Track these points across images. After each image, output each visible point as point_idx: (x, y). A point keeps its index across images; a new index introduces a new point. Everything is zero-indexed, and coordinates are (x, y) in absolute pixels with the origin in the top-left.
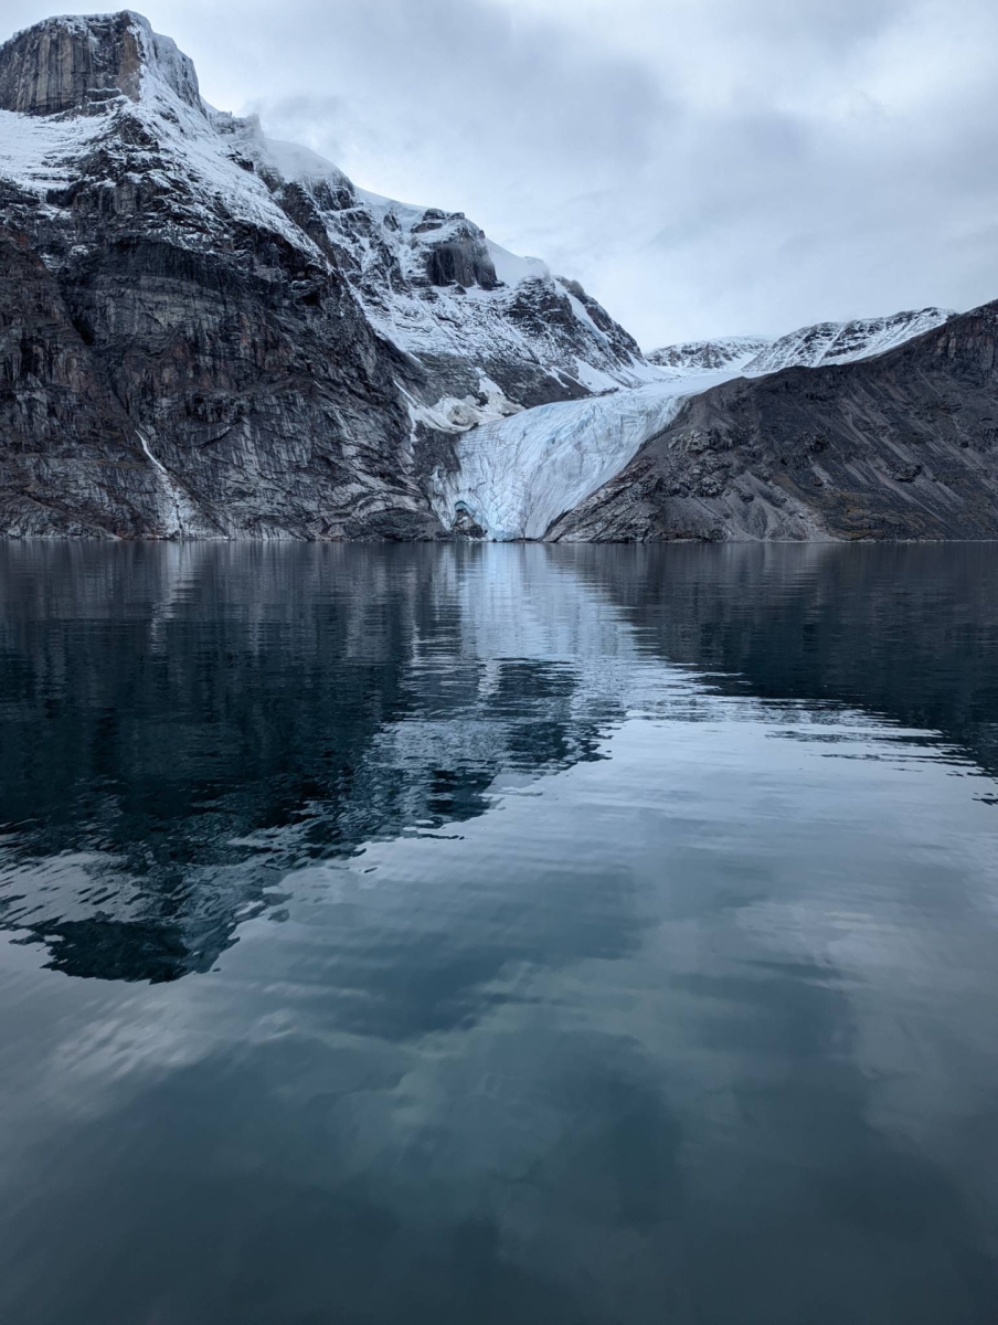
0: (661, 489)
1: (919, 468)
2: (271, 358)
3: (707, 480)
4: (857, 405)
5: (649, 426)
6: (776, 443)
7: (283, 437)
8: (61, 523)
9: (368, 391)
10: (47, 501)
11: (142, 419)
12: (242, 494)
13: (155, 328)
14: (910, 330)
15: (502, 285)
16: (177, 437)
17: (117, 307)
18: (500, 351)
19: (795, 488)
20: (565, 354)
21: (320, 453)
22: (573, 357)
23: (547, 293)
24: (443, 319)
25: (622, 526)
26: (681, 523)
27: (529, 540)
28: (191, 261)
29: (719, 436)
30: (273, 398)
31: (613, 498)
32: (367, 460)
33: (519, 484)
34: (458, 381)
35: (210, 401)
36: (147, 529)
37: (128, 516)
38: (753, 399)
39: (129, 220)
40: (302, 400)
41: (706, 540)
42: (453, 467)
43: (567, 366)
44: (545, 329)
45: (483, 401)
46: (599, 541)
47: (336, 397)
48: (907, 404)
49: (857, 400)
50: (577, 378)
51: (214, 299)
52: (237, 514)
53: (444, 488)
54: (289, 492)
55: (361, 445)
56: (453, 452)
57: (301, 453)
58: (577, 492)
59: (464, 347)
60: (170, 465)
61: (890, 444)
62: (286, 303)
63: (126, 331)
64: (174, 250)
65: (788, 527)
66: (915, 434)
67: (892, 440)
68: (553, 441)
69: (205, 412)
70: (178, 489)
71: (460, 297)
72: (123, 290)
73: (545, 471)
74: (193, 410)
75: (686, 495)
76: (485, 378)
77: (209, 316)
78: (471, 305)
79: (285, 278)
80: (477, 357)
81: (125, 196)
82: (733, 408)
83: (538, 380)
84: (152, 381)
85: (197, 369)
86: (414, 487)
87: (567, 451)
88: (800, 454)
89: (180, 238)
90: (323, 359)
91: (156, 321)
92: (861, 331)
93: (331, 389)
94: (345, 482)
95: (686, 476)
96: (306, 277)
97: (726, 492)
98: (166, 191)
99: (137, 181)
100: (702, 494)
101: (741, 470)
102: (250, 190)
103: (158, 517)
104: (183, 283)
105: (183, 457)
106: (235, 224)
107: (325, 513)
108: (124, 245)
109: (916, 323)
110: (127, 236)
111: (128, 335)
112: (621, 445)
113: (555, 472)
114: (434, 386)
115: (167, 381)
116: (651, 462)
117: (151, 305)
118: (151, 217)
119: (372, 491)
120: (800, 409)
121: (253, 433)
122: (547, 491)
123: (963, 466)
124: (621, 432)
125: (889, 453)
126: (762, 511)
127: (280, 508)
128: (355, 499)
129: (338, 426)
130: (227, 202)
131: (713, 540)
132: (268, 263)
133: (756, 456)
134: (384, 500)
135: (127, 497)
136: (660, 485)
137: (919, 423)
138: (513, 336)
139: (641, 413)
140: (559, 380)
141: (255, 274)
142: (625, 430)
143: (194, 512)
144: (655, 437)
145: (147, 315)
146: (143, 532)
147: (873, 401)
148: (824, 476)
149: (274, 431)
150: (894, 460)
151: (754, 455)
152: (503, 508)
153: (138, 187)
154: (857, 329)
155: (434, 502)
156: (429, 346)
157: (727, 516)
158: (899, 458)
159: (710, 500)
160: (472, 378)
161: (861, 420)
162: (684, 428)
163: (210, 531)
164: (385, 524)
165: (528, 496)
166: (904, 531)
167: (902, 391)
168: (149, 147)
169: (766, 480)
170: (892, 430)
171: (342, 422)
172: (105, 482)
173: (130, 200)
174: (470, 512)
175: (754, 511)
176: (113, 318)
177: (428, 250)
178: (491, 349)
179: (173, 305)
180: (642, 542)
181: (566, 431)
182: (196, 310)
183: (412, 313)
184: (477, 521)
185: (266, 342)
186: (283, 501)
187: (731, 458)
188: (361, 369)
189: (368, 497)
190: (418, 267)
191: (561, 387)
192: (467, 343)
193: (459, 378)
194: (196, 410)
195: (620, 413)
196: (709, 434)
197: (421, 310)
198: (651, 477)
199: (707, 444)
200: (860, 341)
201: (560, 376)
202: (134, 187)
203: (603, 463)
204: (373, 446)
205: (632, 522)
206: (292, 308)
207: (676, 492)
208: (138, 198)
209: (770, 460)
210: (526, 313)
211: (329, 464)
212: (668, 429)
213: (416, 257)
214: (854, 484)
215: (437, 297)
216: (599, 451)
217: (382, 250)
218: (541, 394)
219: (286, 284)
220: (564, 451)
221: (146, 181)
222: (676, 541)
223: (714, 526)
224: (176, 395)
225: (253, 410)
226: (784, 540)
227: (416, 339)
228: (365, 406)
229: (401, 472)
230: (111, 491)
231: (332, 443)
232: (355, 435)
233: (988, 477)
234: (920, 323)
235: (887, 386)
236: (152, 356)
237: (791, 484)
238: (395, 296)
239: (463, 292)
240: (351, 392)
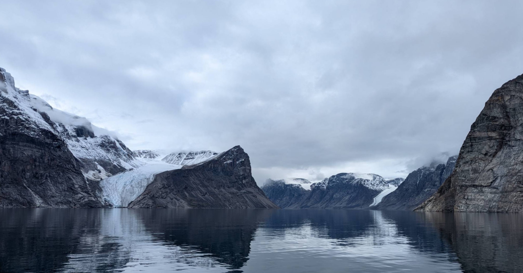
0: (154, 197)
1: (206, 193)
2: (53, 163)
3: (163, 195)
4: (193, 179)
5: (148, 182)
6: (177, 187)
7: (59, 183)
8: (11, 204)
9: (76, 171)
10: (6, 199)
11: (22, 178)
12: (53, 197)
13: (24, 155)
14: (205, 156)
15: (96, 137)
16: (32, 182)
17: (13, 150)
18: (101, 158)
19: (182, 197)
20: (117, 158)
21: (70, 187)
22: (119, 158)
23: (109, 140)
24: (83, 147)
25: (146, 205)
26: (159, 204)
27: (124, 207)
28: (33, 140)
29: (165, 185)
30: (54, 173)
31: (143, 198)
32: (81, 189)
33: (119, 195)
34: (92, 166)
35: (39, 174)
36: (32, 205)
37: (27, 202)
38: (171, 177)
39: (14, 128)
40: (62, 173)
41: (164, 208)
42: (101, 190)
43: (118, 161)
44: (110, 150)
45: (100, 172)
46: (142, 208)
47: (69, 172)
48: (204, 178)
49: (193, 177)
50: (121, 165)
51: (39, 149)
52: (53, 201)
53: (100, 195)
54: (64, 196)
55: (79, 185)
56: (99, 186)
57: (65, 186)
58: (134, 197)
59: (90, 156)
60: (33, 189)
61: (200, 188)
62: (52, 148)
63: (16, 156)
64: (29, 137)
65: (181, 205)
66: (205, 185)
67: (201, 187)
68: (125, 185)
69: (38, 176)
70: (37, 195)
71: (86, 141)
72: (15, 146)
73: (125, 192)
74: (35, 176)
75: (159, 198)
76: (98, 165)
77: (38, 153)
78: (90, 143)
79: (52, 142)
80: (95, 159)
81: (12, 122)
82: (167, 178)
83: (112, 166)
84: (25, 169)
85: (35, 166)
86: (93, 195)
87: (129, 187)
88: (182, 189)
89: (29, 133)
90: (65, 163)
91: (24, 154)
92: (193, 154)
93: (68, 171)
94: (77, 194)
95: (159, 194)
96: (57, 141)
97: (167, 197)
98: (24, 121)
99: (16, 118)
100: (162, 198)
101: (170, 193)
102: (38, 117)
103: (34, 202)
104: (31, 145)
105: (35, 188)
106: (40, 129)
107: (74, 201)
108: (14, 134)
109: (206, 154)
110: (15, 132)
111: (17, 157)
112: (142, 186)
113: (127, 192)
114: (87, 168)
115: (28, 169)
116: (151, 191)
117: (23, 150)
118: (21, 128)
119: (84, 196)
120: (181, 179)
121: (51, 182)
122: (126, 196)
123: (215, 193)
124: (141, 183)
125: (200, 190)
126: (175, 202)
127: (63, 200)
128: (80, 198)
129: (72, 180)
130: (37, 123)
131: (166, 207)
132: (48, 138)
133: (173, 190)
134: (88, 198)
135: (25, 197)
136: (153, 196)
137: (206, 183)
138: (102, 153)
139: (145, 178)
140: (117, 166)
141: (45, 141)
142: (142, 182)
143: (42, 201)
144: (150, 185)
145: (22, 152)
146: (31, 206)
147: (196, 178)
148: (187, 194)
149: (56, 181)
151: (172, 189)
152: (117, 200)
153: (16, 120)
154: (192, 153)
155: (99, 199)
156: (81, 156)
157: (168, 203)
158: (202, 191)
159: (164, 199)
160: (95, 165)
161: (194, 182)
162: (156, 183)
163: (48, 205)
164: (89, 204)
165: (122, 198)
166: (203, 206)
167: (203, 176)
168: (17, 109)
169: (175, 195)
170: (200, 184)
171: (73, 179)
172: (19, 194)
173: (14, 123)
174: (107, 201)
175: (174, 202)
176: (12, 153)
177: (76, 127)
178: (98, 157)
179: (28, 150)
180: (151, 208)
181: (128, 182)
182: (35, 151)
183: (74, 146)
184: (110, 203)
185: (51, 159)
186: (63, 198)
187: (167, 190)
188: (73, 165)
189: (84, 197)
190: (73, 132)
191: (118, 168)
192: (91, 155)
193: (92, 165)
194: (36, 176)
195: (140, 178)
196: (162, 185)
197: (76, 145)
198: (151, 194)
199: (162, 187)
200: (193, 157)
201: (117, 164)
202: (15, 120)
203: (138, 190)
204: (82, 185)
205: (149, 204)
206: (54, 149)
207: (157, 197)
208: (16, 123)
209: (176, 191)
210: (105, 146)
211: (72, 189)
212: (152, 183)
213: (72, 129)
214: (194, 196)
215: (80, 141)
216: (137, 187)
217: (64, 128)
218: (114, 170)
219: (52, 143)
220: (128, 187)
221: (18, 118)
222: (159, 208)
223: (166, 205)
224: (31, 172)
225: (50, 176)
226: (180, 208)
227: (77, 154)
228: (76, 175)
229: (89, 192)
230: (21, 196)
231: (72, 184)
232: (77, 182)
233: (219, 195)
234: (207, 154)
235: (199, 174)
236: (24, 162)
237: (180, 196)
238: (69, 141)
239: (86, 139)
240: (72, 171)
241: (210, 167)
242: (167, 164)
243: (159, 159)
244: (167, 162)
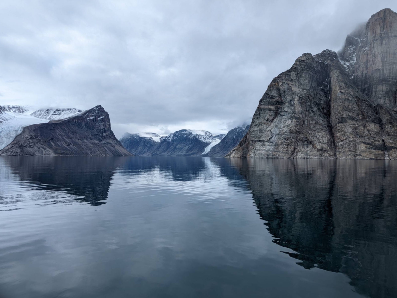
0: (22, 146)
1: (71, 143)
3: (31, 144)
4: (59, 131)
5: (16, 133)
6: (44, 138)
19: (48, 146)
25: (14, 153)
26: (27, 152)
29: (32, 136)
31: (12, 147)
38: (38, 129)
41: (32, 155)
46: (10, 155)
48: (68, 131)
58: (2, 146)
61: (65, 139)
65: (47, 153)
66: (70, 137)
67: (66, 138)
75: (27, 147)
82: (34, 131)
88: (48, 140)
92: (60, 111)
95: (26, 144)
97: (35, 147)
100: (30, 147)
101: (37, 143)
112: (10, 137)
116: (19, 141)
120: (48, 131)
123: (78, 143)
124: (10, 134)
125: (65, 140)
126: (42, 150)
131: (33, 155)
133: (40, 140)
136: (21, 145)
137: (71, 135)
139: (14, 130)
142: (11, 133)
144: (18, 136)
147: (62, 130)
148: (53, 144)
150: (66, 142)
151: (39, 140)
157: (35, 151)
159: (32, 148)
161: (60, 134)
162: (24, 134)
166: (68, 154)
167: (68, 129)
169: (42, 145)
170: (66, 136)
175: (40, 150)
180: (19, 155)
187: (35, 140)
195: (9, 130)
196: (30, 136)
198: (19, 144)
199: (30, 138)
203: (7, 140)
205: (17, 152)
207: (25, 147)
209: (43, 141)
212: (21, 134)
214: (59, 146)
216: (5, 138)
222: (26, 155)
223: (33, 153)
226: (47, 155)
233: (83, 145)
235: (65, 128)
237: (47, 146)
241: (74, 122)
242: (36, 118)
243: (28, 114)
244: (36, 116)
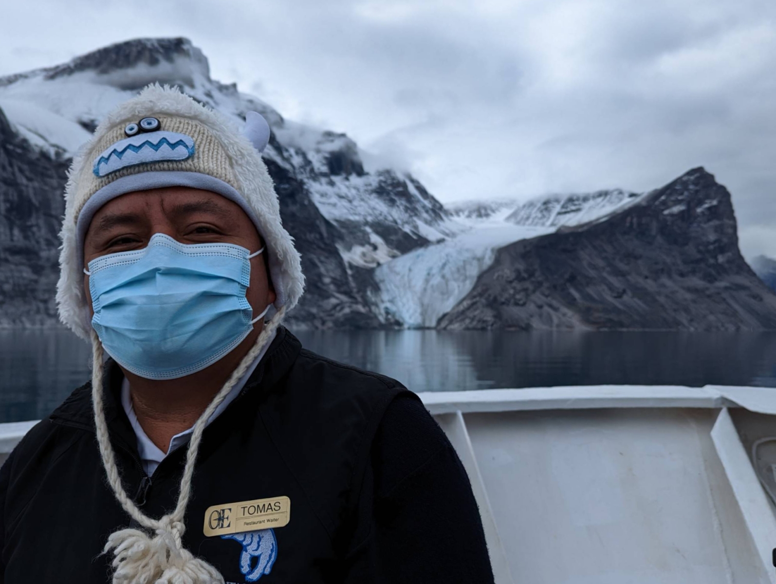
0: (496, 302)
1: (625, 291)
3: (518, 297)
4: (588, 255)
5: (480, 266)
6: (549, 277)
9: (325, 246)
14: (607, 202)
15: (368, 174)
18: (377, 217)
19: (564, 302)
20: (410, 217)
21: (312, 282)
22: (414, 218)
23: (394, 179)
24: (342, 198)
25: (479, 321)
26: (510, 321)
27: (428, 329)
29: (520, 273)
31: (471, 306)
32: (336, 286)
33: (415, 298)
38: (533, 252)
41: (523, 329)
42: (377, 289)
43: (412, 225)
44: (397, 202)
45: (375, 248)
46: (468, 329)
47: (312, 250)
48: (614, 254)
49: (588, 252)
50: (419, 232)
53: (376, 300)
55: (332, 277)
56: (373, 280)
58: (449, 303)
59: (356, 215)
65: (564, 323)
66: (620, 271)
67: (608, 275)
68: (429, 274)
71: (347, 183)
73: (429, 291)
75: (508, 305)
76: (373, 234)
78: (355, 188)
80: (365, 221)
82: (524, 257)
83: (401, 234)
86: (360, 299)
87: (438, 280)
88: (563, 282)
90: (302, 228)
92: (578, 200)
93: (309, 246)
94: (328, 298)
95: (507, 295)
96: (288, 183)
97: (529, 303)
100: (516, 304)
101: (534, 291)
107: (322, 314)
112: (466, 277)
113: (434, 291)
114: (348, 240)
116: (487, 287)
119: (342, 303)
120: (559, 257)
122: (432, 302)
123: (647, 289)
125: (607, 282)
126: (549, 314)
128: (335, 307)
129: (318, 267)
131: (527, 328)
134: (350, 307)
137: (622, 265)
138: (380, 206)
139: (474, 259)
140: (411, 234)
142: (467, 268)
144: (484, 273)
147: (596, 253)
148: (577, 295)
150: (611, 286)
151: (539, 283)
152: (411, 311)
155: (373, 308)
157: (532, 317)
158: (614, 286)
159: (521, 308)
160: (366, 234)
161: (591, 264)
162: (501, 268)
164: (352, 320)
165: (422, 305)
169: (547, 296)
170: (608, 270)
171: (319, 264)
174: (391, 313)
175: (545, 314)
177: (328, 155)
178: (370, 215)
180: (491, 330)
181: (435, 269)
183: (325, 194)
184: (398, 318)
187: (528, 285)
188: (320, 234)
190: (322, 165)
191: (413, 238)
193: (359, 234)
195: (462, 259)
196: (515, 272)
197: (328, 192)
198: (489, 295)
199: (515, 277)
200: (577, 207)
201: (411, 231)
203: (459, 287)
204: (338, 278)
205: (485, 319)
207: (503, 303)
209: (548, 286)
210: (385, 192)
213: (320, 159)
215: (335, 183)
216: (455, 280)
217: (303, 157)
218: (404, 243)
222: (509, 329)
223: (527, 322)
226: (564, 329)
227: (330, 210)
228: (327, 255)
229: (352, 292)
231: (316, 276)
232: (328, 272)
235: (602, 244)
237: (561, 299)
238: (313, 183)
239: (348, 180)
240: (318, 247)
242: (519, 226)
243: (499, 218)
244: (519, 223)
